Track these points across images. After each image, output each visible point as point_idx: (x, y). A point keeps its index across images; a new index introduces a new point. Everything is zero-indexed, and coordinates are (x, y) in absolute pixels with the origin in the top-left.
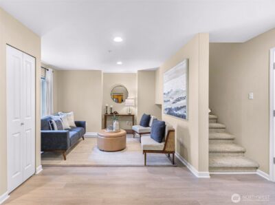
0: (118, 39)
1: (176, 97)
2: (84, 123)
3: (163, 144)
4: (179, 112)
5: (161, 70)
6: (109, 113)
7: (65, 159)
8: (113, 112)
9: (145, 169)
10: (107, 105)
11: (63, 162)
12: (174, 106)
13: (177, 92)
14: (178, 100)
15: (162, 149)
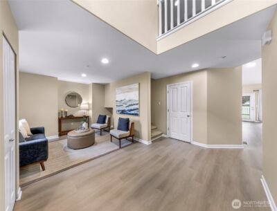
0: (105, 61)
1: (129, 104)
2: (44, 128)
3: (129, 132)
4: (132, 112)
5: (111, 86)
6: (64, 116)
7: (44, 169)
8: (68, 115)
9: (122, 150)
10: (62, 110)
11: (43, 174)
12: (126, 109)
13: (130, 101)
14: (132, 105)
15: (128, 135)
